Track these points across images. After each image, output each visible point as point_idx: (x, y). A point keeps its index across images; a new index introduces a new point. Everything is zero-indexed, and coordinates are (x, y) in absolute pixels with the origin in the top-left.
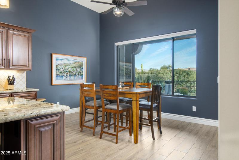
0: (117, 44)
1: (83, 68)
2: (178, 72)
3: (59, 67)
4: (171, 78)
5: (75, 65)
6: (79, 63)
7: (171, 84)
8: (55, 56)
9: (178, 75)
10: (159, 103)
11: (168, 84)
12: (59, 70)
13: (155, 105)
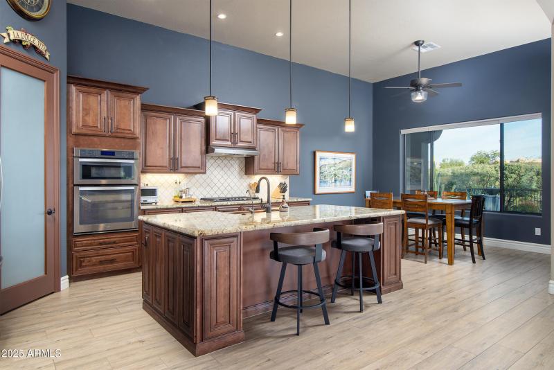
0: (403, 132)
1: (350, 170)
2: (516, 170)
3: (323, 169)
4: (498, 183)
5: (341, 166)
6: (347, 162)
7: (498, 196)
8: (318, 155)
9: (514, 176)
10: (480, 219)
11: (492, 194)
12: (322, 173)
13: (475, 220)
